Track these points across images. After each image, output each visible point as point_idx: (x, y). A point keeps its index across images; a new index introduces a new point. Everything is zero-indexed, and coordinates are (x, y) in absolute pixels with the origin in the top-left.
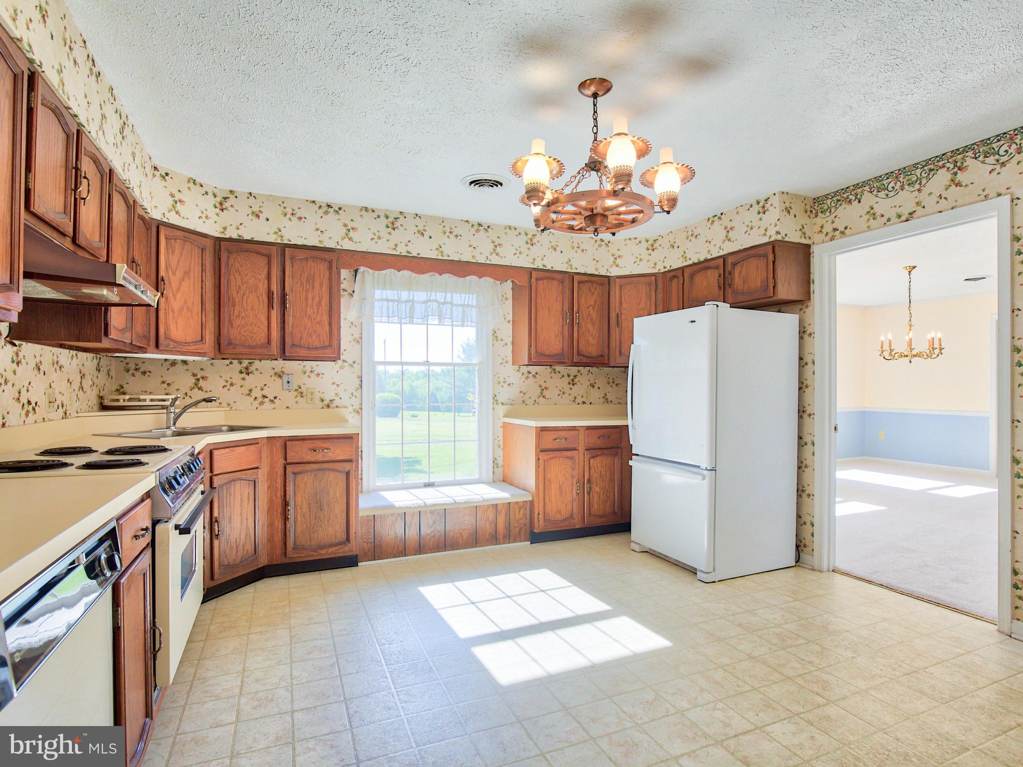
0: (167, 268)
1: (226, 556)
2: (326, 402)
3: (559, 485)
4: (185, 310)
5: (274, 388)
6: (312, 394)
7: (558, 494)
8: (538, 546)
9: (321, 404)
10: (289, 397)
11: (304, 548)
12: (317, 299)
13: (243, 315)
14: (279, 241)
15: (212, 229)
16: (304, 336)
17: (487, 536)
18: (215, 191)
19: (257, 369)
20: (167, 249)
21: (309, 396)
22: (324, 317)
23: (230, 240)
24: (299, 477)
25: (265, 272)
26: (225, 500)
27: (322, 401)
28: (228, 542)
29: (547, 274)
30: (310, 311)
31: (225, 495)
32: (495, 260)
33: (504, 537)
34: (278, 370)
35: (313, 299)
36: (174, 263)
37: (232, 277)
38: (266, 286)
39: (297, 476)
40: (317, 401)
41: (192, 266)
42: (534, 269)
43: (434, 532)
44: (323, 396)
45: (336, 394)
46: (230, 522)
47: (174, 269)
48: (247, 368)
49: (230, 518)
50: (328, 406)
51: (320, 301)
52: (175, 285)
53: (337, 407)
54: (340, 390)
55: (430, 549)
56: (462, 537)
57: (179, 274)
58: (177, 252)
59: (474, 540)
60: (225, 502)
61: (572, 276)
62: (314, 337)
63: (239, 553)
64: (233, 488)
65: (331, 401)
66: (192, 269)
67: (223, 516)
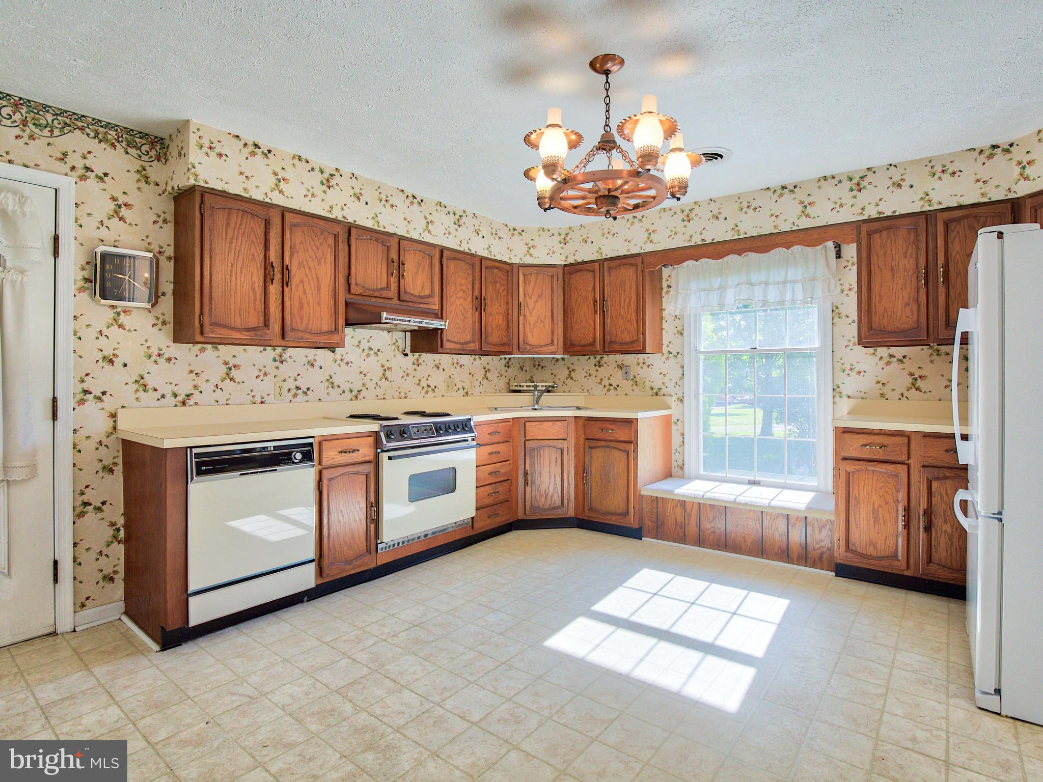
0: (524, 294)
1: (536, 500)
2: (655, 391)
3: (874, 508)
4: (539, 322)
5: (618, 377)
6: (644, 383)
7: (872, 520)
8: (843, 582)
9: (651, 392)
10: (627, 385)
11: (596, 511)
12: (628, 300)
13: (579, 321)
14: (600, 258)
15: (559, 260)
16: (619, 333)
17: (776, 549)
18: (560, 231)
19: (605, 363)
20: (525, 282)
21: (642, 385)
22: (633, 315)
23: (571, 265)
24: (594, 451)
25: (592, 285)
26: (536, 459)
27: (652, 389)
28: (538, 491)
29: (885, 223)
30: (622, 312)
31: (536, 454)
32: (804, 223)
33: (799, 558)
34: (619, 363)
35: (625, 300)
36: (530, 290)
37: (572, 293)
38: (593, 296)
39: (593, 450)
40: (648, 389)
41: (544, 290)
42: (865, 221)
43: (713, 527)
44: (652, 385)
45: (663, 383)
46: (540, 477)
47: (530, 295)
48: (599, 362)
49: (540, 473)
50: (657, 394)
51: (630, 301)
52: (531, 307)
53: (664, 395)
54: (666, 379)
55: (710, 545)
56: (745, 541)
57: (534, 298)
58: (532, 283)
59: (760, 549)
60: (536, 461)
61: (927, 217)
62: (626, 333)
63: (548, 501)
64: (542, 452)
65: (659, 389)
66: (544, 292)
67: (535, 470)
